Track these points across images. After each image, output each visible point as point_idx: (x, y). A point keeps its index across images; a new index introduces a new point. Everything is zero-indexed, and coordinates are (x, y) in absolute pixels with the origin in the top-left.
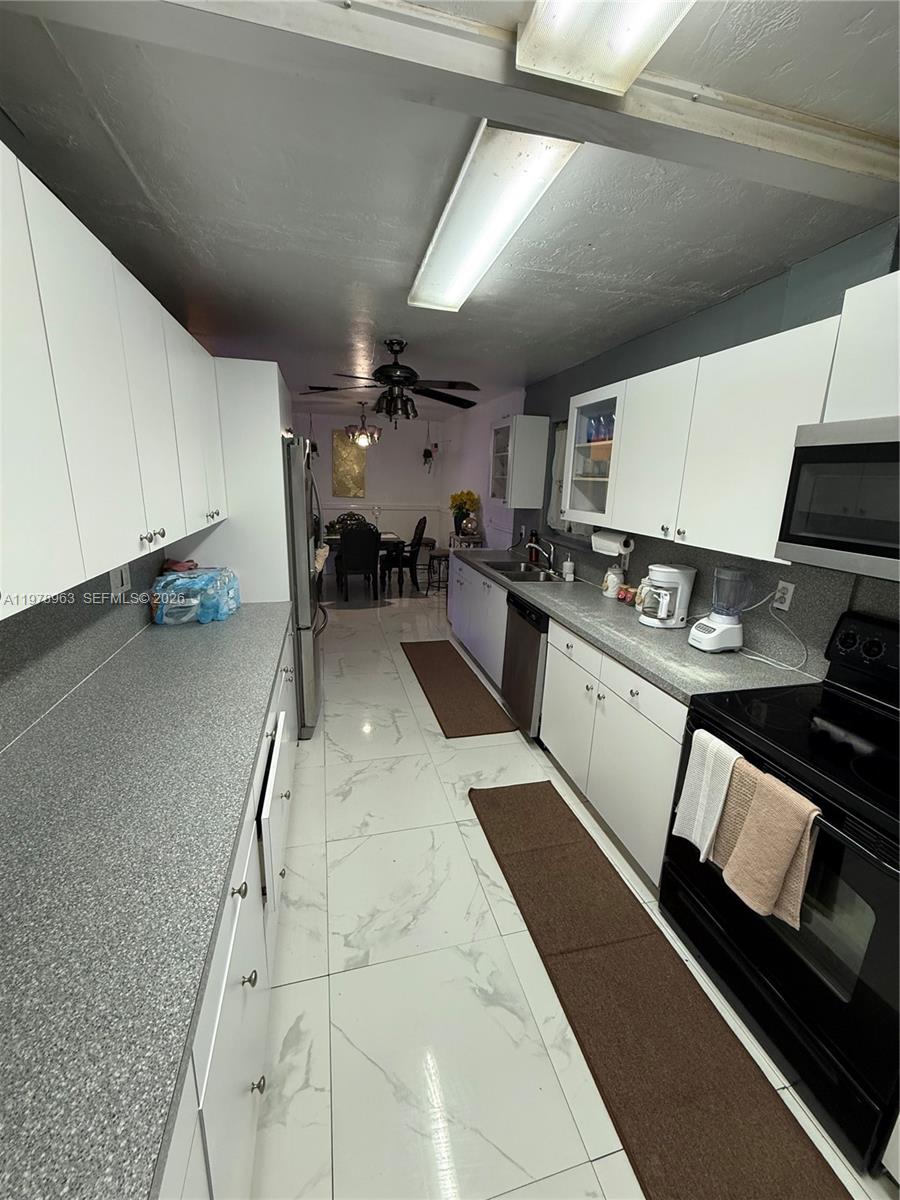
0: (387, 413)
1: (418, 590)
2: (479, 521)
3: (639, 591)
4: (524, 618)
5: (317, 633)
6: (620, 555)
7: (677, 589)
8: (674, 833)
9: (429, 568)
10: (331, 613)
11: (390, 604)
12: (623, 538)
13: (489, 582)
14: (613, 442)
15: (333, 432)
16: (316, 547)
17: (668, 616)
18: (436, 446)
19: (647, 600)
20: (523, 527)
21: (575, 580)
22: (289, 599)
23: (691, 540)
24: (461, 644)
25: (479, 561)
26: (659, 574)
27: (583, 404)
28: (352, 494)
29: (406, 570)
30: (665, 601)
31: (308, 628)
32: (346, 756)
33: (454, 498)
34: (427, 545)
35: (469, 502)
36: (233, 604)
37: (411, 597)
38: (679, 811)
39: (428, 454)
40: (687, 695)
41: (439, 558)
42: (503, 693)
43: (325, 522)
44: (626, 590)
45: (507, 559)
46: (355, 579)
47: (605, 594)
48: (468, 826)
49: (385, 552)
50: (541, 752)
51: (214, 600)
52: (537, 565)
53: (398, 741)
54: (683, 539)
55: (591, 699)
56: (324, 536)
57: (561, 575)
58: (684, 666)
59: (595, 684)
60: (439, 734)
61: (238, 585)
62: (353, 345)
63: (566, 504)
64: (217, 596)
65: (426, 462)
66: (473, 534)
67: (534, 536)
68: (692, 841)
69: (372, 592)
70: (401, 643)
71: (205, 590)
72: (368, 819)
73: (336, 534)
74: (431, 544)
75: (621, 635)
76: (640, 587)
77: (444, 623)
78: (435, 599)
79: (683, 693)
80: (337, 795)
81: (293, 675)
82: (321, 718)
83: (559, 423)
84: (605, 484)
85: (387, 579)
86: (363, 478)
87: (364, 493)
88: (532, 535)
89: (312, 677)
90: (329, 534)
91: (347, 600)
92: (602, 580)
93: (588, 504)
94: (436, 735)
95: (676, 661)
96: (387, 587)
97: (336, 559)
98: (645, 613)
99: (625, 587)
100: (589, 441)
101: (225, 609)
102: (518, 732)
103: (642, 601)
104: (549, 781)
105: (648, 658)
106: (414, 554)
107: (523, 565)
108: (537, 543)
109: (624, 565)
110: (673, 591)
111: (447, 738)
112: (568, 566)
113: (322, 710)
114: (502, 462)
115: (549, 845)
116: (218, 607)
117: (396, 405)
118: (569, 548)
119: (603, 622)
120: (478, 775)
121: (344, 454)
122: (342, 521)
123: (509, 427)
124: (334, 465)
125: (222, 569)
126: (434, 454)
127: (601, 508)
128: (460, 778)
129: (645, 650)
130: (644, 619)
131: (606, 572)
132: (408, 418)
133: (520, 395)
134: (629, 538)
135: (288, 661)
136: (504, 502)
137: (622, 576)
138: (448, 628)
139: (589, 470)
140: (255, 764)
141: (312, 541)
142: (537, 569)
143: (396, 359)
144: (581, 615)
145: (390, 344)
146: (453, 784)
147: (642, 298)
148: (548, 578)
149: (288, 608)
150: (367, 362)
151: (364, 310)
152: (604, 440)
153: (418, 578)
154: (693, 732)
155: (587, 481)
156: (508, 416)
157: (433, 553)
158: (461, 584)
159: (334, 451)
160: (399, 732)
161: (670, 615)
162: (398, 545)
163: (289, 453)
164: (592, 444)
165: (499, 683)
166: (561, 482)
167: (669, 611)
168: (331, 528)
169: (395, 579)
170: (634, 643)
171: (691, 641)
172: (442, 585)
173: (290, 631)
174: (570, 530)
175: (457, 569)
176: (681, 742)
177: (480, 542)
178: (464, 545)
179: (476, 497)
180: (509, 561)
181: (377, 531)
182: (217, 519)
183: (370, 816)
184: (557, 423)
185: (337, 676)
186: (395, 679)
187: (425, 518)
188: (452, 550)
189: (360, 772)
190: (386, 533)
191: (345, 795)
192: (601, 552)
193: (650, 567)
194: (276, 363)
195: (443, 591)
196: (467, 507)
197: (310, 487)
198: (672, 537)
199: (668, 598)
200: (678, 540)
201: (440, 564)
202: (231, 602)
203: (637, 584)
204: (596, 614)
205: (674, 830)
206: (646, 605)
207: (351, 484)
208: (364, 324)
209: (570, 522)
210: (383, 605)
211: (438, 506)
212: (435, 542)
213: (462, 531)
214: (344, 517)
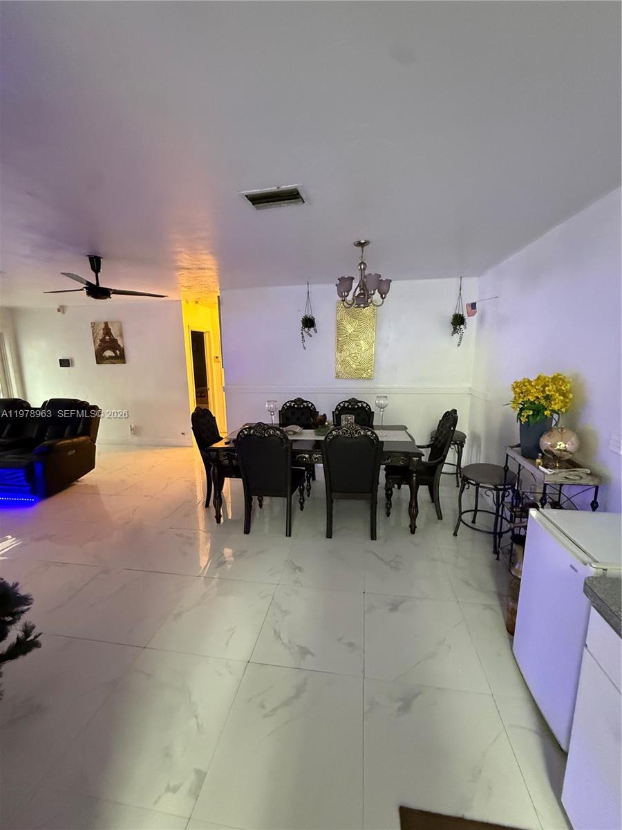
18: (473, 306)
28: (358, 375)
35: (558, 397)
39: (458, 321)
65: (454, 331)
87: (372, 374)
121: (349, 329)
124: (337, 342)
126: (468, 320)
187: (454, 411)
211: (470, 388)
212: (466, 437)
213: (543, 454)
214: (344, 404)
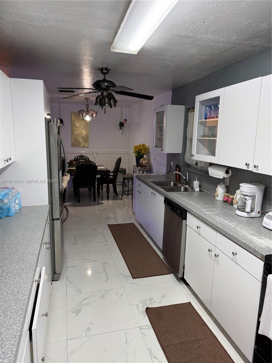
0: (100, 105)
1: (117, 195)
2: (149, 160)
3: (235, 197)
4: (174, 212)
5: (63, 222)
6: (224, 178)
7: (255, 196)
8: (259, 333)
9: (123, 184)
10: (70, 209)
11: (102, 203)
12: (225, 169)
13: (155, 192)
14: (219, 119)
15: (72, 113)
16: (63, 175)
17: (251, 211)
18: (126, 120)
19: (240, 202)
20: (172, 163)
21: (200, 191)
22: (48, 204)
23: (261, 171)
24: (140, 225)
25: (149, 181)
26: (246, 188)
27: (202, 100)
28: (82, 145)
29: (111, 185)
30: (249, 203)
31: (58, 219)
32: (78, 290)
33: (135, 148)
34: (121, 172)
35: (143, 150)
36: (17, 208)
37: (113, 200)
38: (261, 320)
39: (122, 125)
40: (263, 255)
41: (128, 179)
42: (163, 252)
43: (68, 160)
44: (228, 196)
45: (164, 180)
46: (84, 190)
47: (216, 198)
48: (146, 329)
49: (99, 176)
50: (185, 285)
51: (7, 206)
52: (180, 183)
53: (106, 280)
54: (257, 170)
55: (211, 257)
56: (67, 168)
57: (192, 188)
58: (261, 238)
59: (213, 248)
60: (129, 276)
61: (20, 197)
62: (82, 70)
63: (194, 151)
64: (8, 203)
65: (120, 129)
66: (146, 166)
67: (178, 167)
68: (269, 337)
69: (92, 197)
70: (108, 225)
71: (3, 200)
72: (90, 326)
73: (73, 167)
74: (124, 171)
75: (226, 221)
76: (235, 195)
77: (131, 213)
78: (126, 200)
79: (261, 254)
80: (73, 312)
81: (49, 246)
82: (64, 269)
83: (190, 109)
84: (215, 141)
85: (101, 190)
86: (88, 137)
87: (88, 145)
88: (177, 167)
89: (60, 246)
90: (70, 166)
91: (79, 202)
92: (215, 191)
93: (206, 151)
94: (127, 276)
95: (256, 236)
96: (100, 195)
97: (73, 179)
98: (239, 209)
99: (227, 195)
100: (206, 118)
101: (13, 210)
102: (172, 274)
103: (237, 203)
104: (190, 303)
105: (241, 234)
106: (115, 176)
107: (172, 183)
108: (179, 171)
109: (226, 182)
110: (253, 197)
111: (133, 278)
112: (196, 183)
113: (65, 263)
114: (160, 128)
115: (191, 339)
116: (9, 209)
117: (105, 101)
118: (196, 174)
119: (216, 215)
120: (151, 300)
121: (78, 125)
122: (76, 160)
123: (164, 111)
124: (72, 130)
125: (12, 188)
126: (125, 125)
127: (213, 154)
128: (141, 301)
129: (239, 230)
130: (238, 213)
131: (217, 187)
132: (111, 107)
133: (170, 94)
134: (228, 169)
135: (47, 239)
136: (162, 150)
137: (225, 189)
138: (133, 215)
139: (206, 133)
140: (29, 299)
141: (61, 172)
142: (179, 185)
143: (105, 76)
144: (204, 210)
145: (102, 70)
146: (137, 305)
147: (231, 47)
148: (186, 190)
149: (48, 209)
150: (90, 78)
151: (88, 53)
152: (214, 118)
153: (117, 189)
154: (267, 276)
155: (205, 139)
156: (163, 105)
157: (125, 176)
158: (140, 193)
159: (72, 124)
160: (107, 275)
161: (252, 210)
162: (107, 172)
163: (48, 127)
164: (207, 120)
165: (161, 247)
166: (191, 139)
167: (251, 208)
168: (71, 164)
169: (105, 189)
170: (233, 226)
171: (264, 225)
172: (130, 193)
173: (48, 221)
174: (197, 164)
175: (138, 185)
176: (261, 281)
177: (150, 171)
178: (141, 172)
179: (147, 147)
180: (165, 180)
181: (95, 165)
182: (10, 162)
183: (91, 324)
184: (189, 109)
185: (73, 244)
186: (105, 245)
187: (120, 158)
188: (135, 175)
189: (86, 299)
190: (100, 166)
191: (78, 312)
192: (213, 176)
193: (240, 184)
194: (42, 80)
195: (130, 196)
196: (142, 152)
197: (60, 144)
198: (251, 169)
199: (251, 201)
200: (255, 171)
201: (128, 182)
202: (17, 206)
203: (233, 193)
204: (212, 210)
205: (259, 331)
206: (239, 205)
207: (81, 141)
208: (88, 60)
209: (197, 160)
210: (99, 204)
211: (127, 152)
212: (126, 170)
213: (140, 165)
214: (78, 157)
